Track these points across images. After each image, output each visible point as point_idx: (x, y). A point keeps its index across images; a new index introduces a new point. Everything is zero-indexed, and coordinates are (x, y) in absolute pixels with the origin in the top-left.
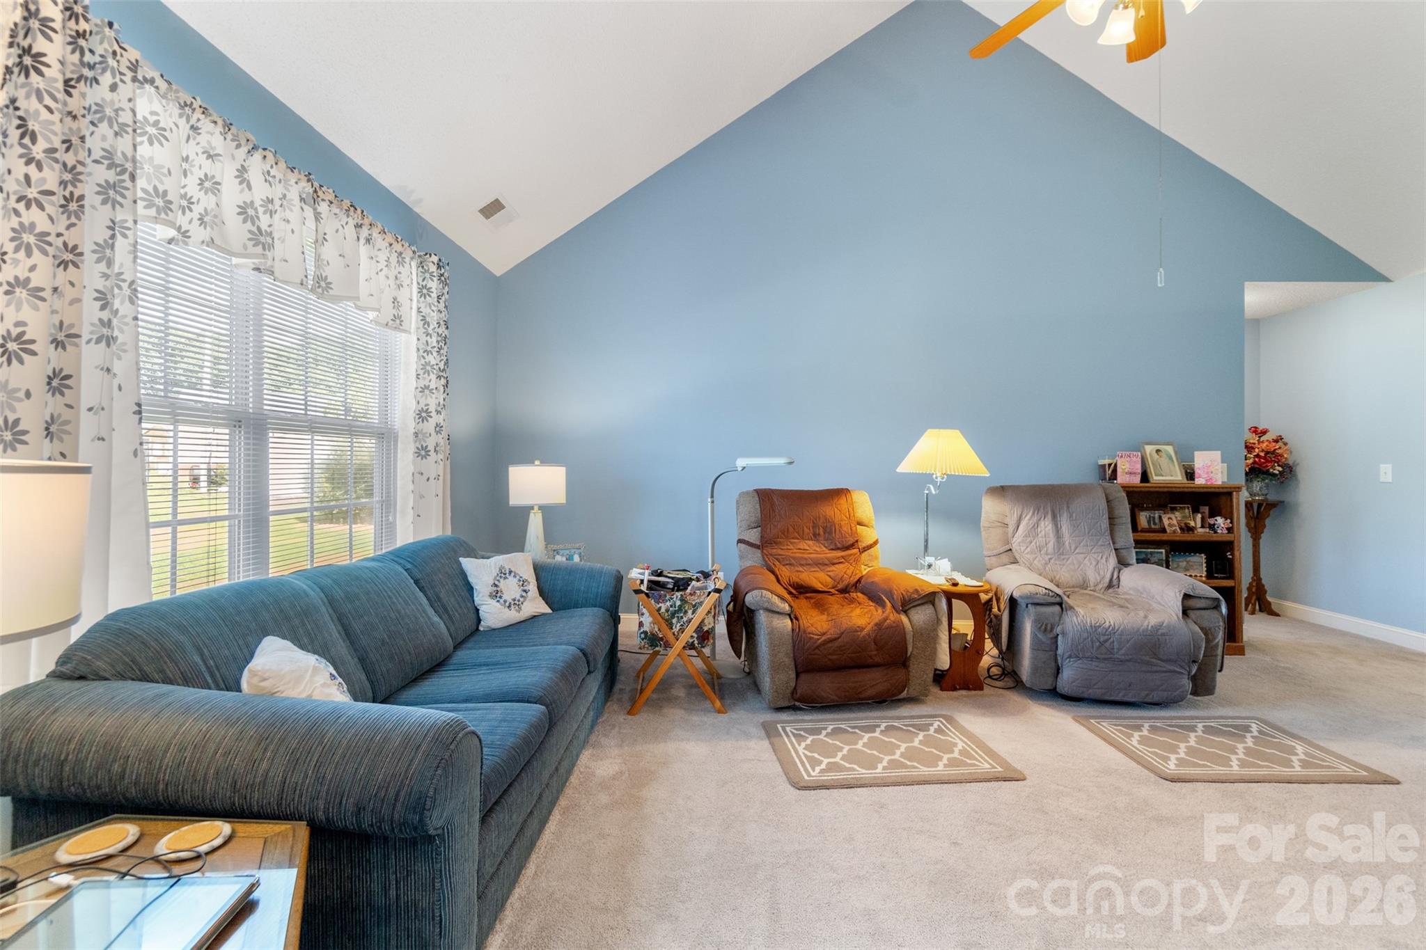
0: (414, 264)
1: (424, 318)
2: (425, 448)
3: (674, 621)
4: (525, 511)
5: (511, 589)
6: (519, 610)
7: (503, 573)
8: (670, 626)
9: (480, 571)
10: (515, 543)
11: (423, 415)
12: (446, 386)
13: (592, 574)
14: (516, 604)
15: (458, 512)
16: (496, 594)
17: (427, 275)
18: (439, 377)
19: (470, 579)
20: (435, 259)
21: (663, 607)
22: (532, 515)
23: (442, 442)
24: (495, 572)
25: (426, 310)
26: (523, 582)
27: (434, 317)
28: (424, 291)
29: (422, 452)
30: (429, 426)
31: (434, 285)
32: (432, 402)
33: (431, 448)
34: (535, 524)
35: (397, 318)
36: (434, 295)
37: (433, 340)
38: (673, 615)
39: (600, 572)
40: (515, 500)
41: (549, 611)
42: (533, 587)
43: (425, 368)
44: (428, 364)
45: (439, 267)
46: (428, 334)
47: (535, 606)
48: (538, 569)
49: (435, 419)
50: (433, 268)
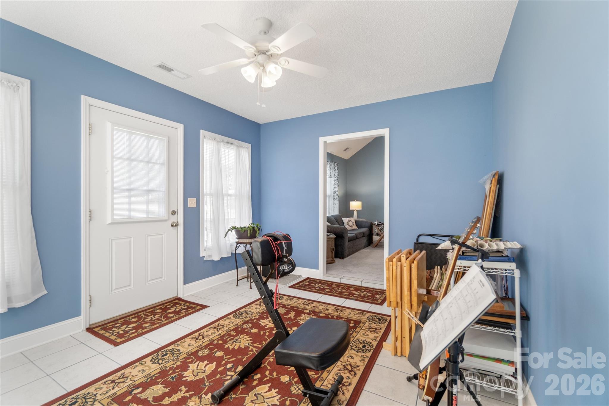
0: (333, 165)
1: (334, 175)
2: (335, 198)
3: (382, 231)
4: (353, 211)
5: (351, 224)
6: (352, 227)
7: (349, 221)
8: (381, 232)
9: (345, 220)
10: (352, 216)
11: (334, 192)
12: (338, 187)
13: (366, 222)
14: (352, 226)
15: (340, 211)
16: (348, 224)
17: (335, 166)
18: (337, 185)
19: (344, 221)
20: (336, 163)
21: (379, 228)
22: (355, 212)
23: (338, 197)
24: (348, 220)
25: (335, 173)
26: (353, 223)
27: (336, 174)
28: (335, 170)
29: (334, 199)
30: (336, 194)
31: (336, 168)
32: (336, 190)
33: (336, 198)
34: (355, 213)
35: (331, 176)
36: (336, 170)
37: (336, 179)
38: (381, 230)
39: (368, 222)
40: (351, 208)
41: (358, 228)
42: (355, 224)
43: (335, 184)
44: (335, 183)
45: (337, 164)
46: (335, 177)
47: (355, 227)
48: (356, 221)
49: (337, 193)
50: (336, 165)
